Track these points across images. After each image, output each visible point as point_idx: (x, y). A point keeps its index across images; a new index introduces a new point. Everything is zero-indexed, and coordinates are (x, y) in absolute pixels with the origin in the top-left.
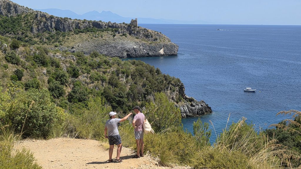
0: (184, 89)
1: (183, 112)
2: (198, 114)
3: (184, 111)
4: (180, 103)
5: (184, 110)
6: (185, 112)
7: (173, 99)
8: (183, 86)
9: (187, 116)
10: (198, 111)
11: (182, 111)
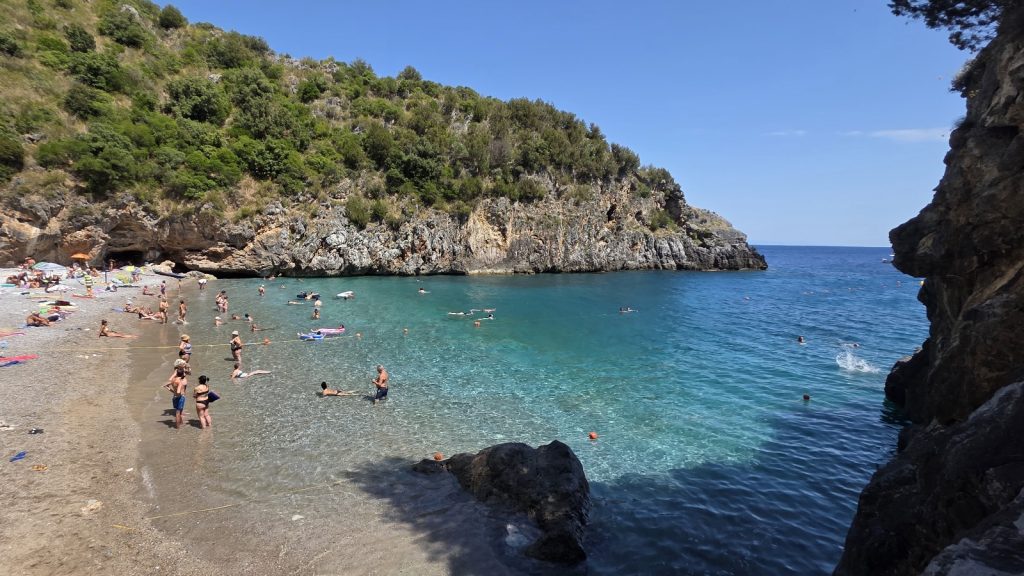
0: (680, 201)
1: (668, 255)
2: (716, 265)
3: (670, 253)
4: (660, 232)
5: (671, 249)
6: (675, 257)
7: (638, 215)
8: (680, 192)
9: (680, 267)
10: (719, 258)
11: (664, 252)
